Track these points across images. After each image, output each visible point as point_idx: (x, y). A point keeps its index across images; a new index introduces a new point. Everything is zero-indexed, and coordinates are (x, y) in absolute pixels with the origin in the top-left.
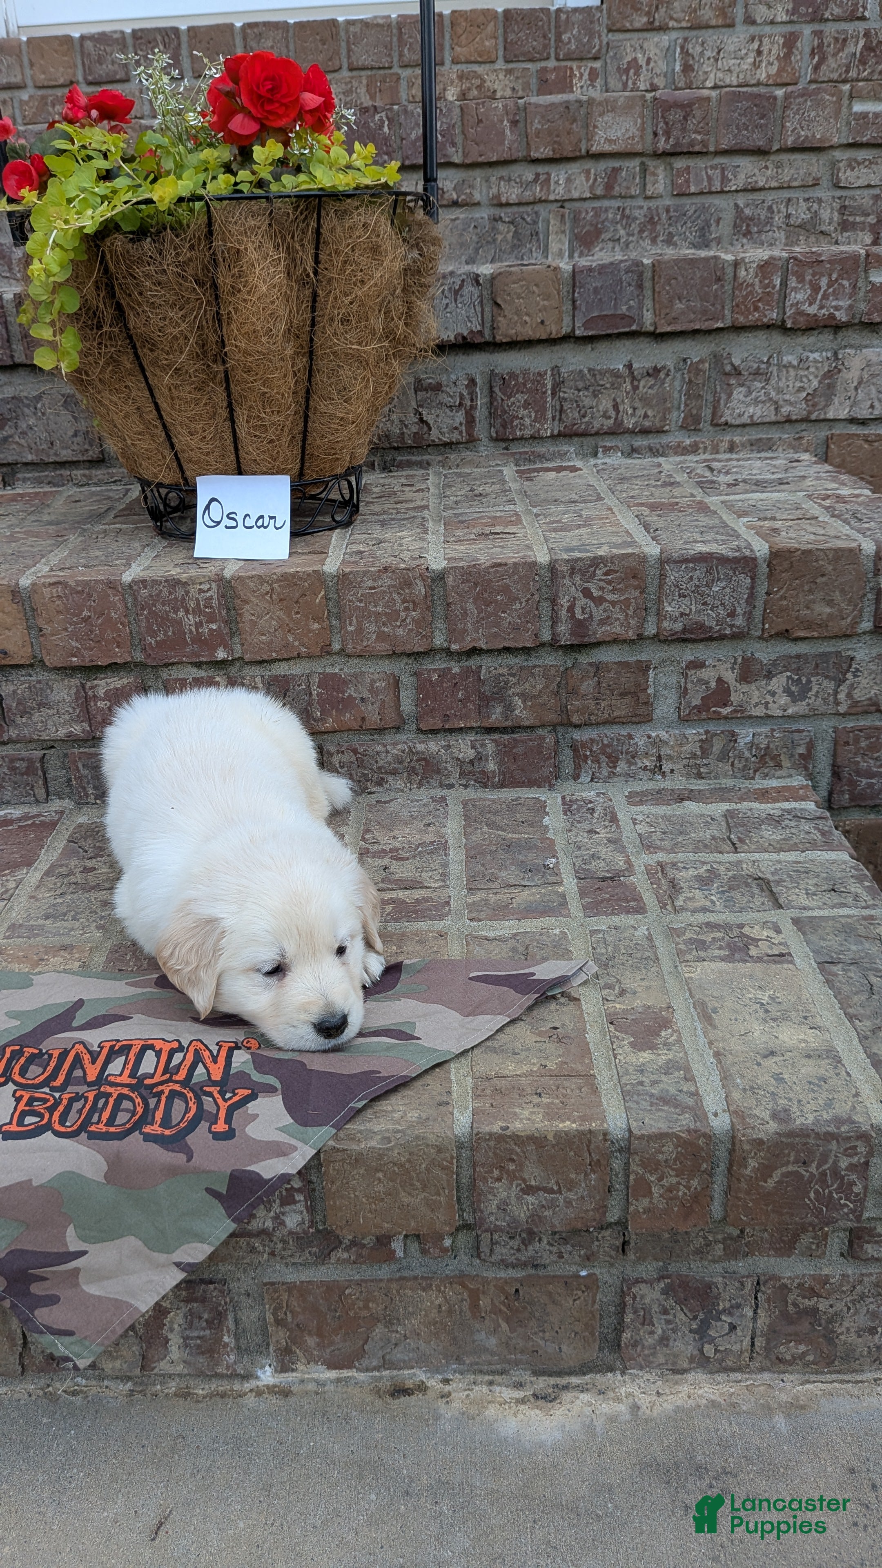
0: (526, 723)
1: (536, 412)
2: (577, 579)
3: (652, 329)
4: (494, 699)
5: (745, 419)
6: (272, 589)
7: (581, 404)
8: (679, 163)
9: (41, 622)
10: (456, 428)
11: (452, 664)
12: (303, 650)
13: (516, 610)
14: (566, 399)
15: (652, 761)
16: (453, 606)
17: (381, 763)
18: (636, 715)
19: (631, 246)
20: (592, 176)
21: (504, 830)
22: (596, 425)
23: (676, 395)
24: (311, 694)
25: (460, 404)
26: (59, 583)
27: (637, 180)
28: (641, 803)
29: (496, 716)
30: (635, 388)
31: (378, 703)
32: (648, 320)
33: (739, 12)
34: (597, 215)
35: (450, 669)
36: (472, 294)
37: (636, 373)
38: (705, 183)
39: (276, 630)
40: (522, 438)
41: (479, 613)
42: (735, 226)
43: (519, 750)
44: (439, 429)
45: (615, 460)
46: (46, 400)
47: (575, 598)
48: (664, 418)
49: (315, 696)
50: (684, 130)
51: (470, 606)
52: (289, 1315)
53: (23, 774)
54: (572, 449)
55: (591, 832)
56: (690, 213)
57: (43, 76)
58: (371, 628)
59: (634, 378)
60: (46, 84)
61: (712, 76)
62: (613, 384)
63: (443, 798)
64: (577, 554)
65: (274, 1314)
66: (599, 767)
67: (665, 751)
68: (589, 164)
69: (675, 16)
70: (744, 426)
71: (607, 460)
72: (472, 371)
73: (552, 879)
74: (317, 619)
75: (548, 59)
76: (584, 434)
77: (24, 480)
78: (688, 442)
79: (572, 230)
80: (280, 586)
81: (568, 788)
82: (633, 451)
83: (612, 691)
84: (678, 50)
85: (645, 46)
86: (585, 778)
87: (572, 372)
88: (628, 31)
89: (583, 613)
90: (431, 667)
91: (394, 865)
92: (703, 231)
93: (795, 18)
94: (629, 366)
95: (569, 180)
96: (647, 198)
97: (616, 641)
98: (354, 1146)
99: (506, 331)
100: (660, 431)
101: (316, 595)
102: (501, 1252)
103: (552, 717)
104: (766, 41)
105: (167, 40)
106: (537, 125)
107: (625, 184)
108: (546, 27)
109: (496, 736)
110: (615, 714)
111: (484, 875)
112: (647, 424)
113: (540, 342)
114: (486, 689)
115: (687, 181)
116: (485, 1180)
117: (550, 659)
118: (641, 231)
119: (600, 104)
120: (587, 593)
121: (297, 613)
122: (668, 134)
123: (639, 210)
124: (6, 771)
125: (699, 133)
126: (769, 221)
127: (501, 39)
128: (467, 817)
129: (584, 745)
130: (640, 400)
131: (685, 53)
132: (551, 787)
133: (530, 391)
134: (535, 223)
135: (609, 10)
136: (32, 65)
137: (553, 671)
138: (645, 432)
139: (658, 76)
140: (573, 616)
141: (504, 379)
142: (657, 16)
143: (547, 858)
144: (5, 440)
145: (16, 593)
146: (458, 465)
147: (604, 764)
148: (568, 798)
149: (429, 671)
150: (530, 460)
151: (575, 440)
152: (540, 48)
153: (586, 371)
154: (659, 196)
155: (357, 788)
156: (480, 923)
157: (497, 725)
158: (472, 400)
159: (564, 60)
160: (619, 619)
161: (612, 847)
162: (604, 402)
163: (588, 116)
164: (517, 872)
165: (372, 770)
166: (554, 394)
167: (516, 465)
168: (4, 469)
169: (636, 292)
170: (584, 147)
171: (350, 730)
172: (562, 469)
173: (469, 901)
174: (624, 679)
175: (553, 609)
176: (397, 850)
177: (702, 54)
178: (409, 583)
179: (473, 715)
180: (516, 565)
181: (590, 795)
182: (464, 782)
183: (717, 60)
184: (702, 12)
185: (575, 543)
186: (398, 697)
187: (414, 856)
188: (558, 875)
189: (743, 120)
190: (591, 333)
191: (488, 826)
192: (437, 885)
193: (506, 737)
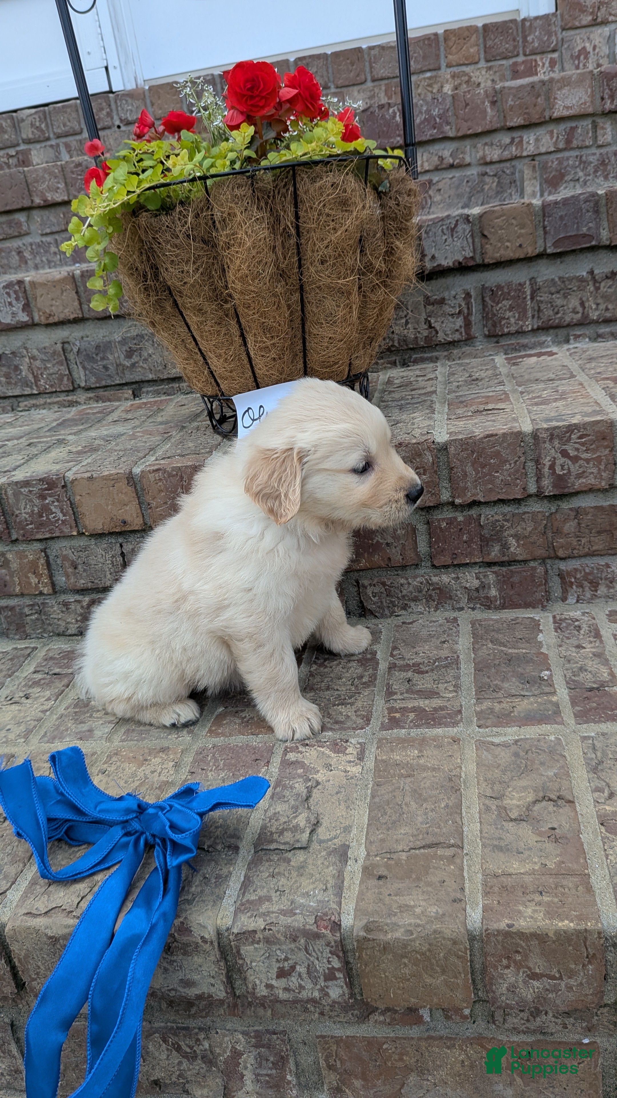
0: (521, 558)
1: (519, 313)
2: (556, 442)
3: (608, 243)
4: (493, 540)
7: (554, 304)
9: (148, 499)
10: (457, 330)
11: (457, 514)
13: (506, 470)
14: (542, 302)
16: (455, 470)
17: (404, 592)
18: (612, 549)
19: (588, 183)
20: (555, 135)
21: (505, 646)
22: (568, 319)
25: (460, 312)
26: (161, 469)
27: (590, 134)
29: (495, 553)
30: (597, 289)
31: (400, 547)
32: (605, 237)
34: (560, 163)
35: (455, 518)
36: (464, 230)
37: (597, 277)
40: (509, 334)
41: (477, 474)
43: (516, 579)
44: (445, 332)
45: (584, 345)
47: (555, 458)
51: (469, 469)
52: (338, 1062)
55: (579, 647)
62: (579, 287)
63: (455, 619)
64: (555, 424)
65: (326, 1060)
66: (583, 591)
68: (551, 127)
69: (613, 12)
71: (577, 345)
72: (467, 287)
73: (547, 689)
75: (517, 55)
76: (558, 327)
77: (147, 392)
79: (541, 176)
81: (558, 609)
82: (597, 338)
83: (591, 530)
85: (592, 37)
86: (571, 600)
87: (546, 281)
88: (577, 28)
89: (562, 469)
90: (440, 517)
91: (416, 677)
94: (591, 272)
95: (537, 140)
96: (599, 147)
97: (591, 490)
98: (382, 937)
99: (493, 254)
102: (513, 1021)
103: (540, 552)
106: (510, 102)
107: (581, 138)
108: (515, 33)
109: (496, 569)
110: (594, 548)
111: (490, 686)
112: (608, 315)
113: (519, 260)
114: (485, 532)
116: (496, 968)
117: (536, 507)
118: (596, 172)
119: (558, 81)
120: (564, 454)
122: (612, 97)
123: (593, 156)
127: (482, 46)
128: (475, 635)
129: (569, 574)
130: (602, 297)
132: (542, 609)
133: (513, 298)
134: (513, 174)
135: (562, 16)
137: (540, 516)
138: (607, 321)
139: (602, 57)
140: (554, 472)
141: (493, 291)
142: (599, 14)
143: (542, 671)
144: (133, 365)
145: (130, 479)
146: (460, 358)
147: (587, 589)
148: (558, 617)
149: (439, 520)
150: (516, 350)
151: (551, 331)
152: (511, 48)
153: (557, 279)
154: (609, 144)
155: (387, 612)
156: (487, 730)
157: (496, 560)
158: (468, 308)
159: (529, 55)
160: (593, 473)
161: (597, 660)
162: (573, 301)
163: (549, 91)
164: (517, 683)
165: (398, 598)
166: (532, 299)
167: (505, 354)
168: (134, 386)
169: (594, 216)
170: (547, 114)
171: (380, 567)
172: (541, 355)
173: (477, 709)
174: (600, 520)
175: (537, 468)
176: (419, 665)
178: (419, 454)
179: (476, 553)
180: (505, 435)
181: (577, 614)
182: (472, 606)
185: (553, 414)
186: (415, 541)
187: (433, 670)
188: (552, 685)
190: (559, 250)
191: (492, 642)
192: (451, 695)
193: (504, 569)
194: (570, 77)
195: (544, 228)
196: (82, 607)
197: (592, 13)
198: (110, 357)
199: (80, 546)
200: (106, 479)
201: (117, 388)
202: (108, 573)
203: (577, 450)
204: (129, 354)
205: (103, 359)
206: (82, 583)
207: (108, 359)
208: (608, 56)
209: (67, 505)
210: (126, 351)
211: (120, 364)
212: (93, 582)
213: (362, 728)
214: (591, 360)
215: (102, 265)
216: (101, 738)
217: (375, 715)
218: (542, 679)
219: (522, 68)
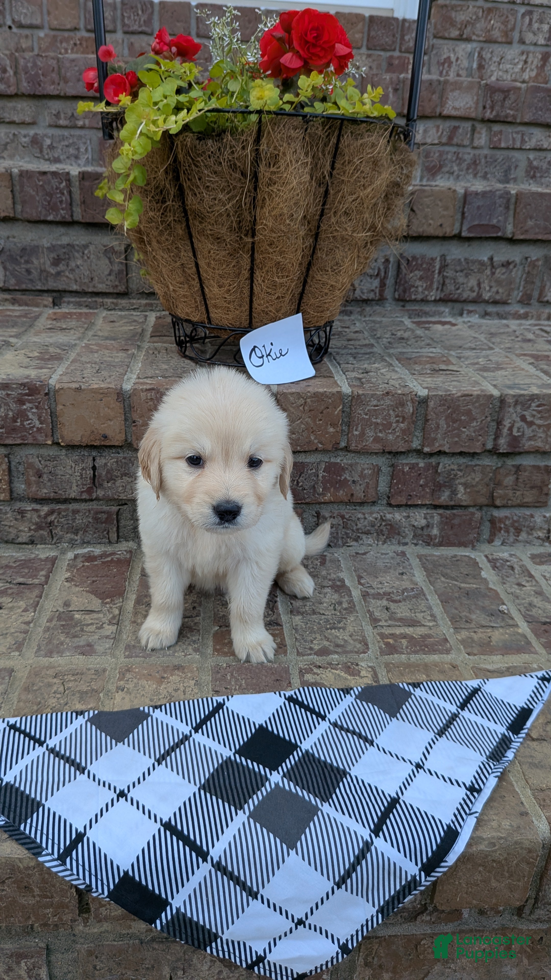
0: (464, 503)
1: (427, 284)
2: (519, 408)
3: (510, 236)
4: (445, 486)
6: (305, 403)
7: (457, 281)
8: (496, 128)
9: (135, 416)
10: (373, 291)
11: (420, 460)
12: (320, 446)
13: (473, 427)
14: (447, 277)
15: (544, 533)
16: (430, 422)
17: (359, 526)
18: (539, 502)
20: (441, 130)
21: (456, 581)
22: (465, 296)
23: (518, 280)
24: (318, 476)
25: (377, 275)
26: (153, 389)
27: (469, 136)
28: (541, 563)
29: (444, 497)
30: (493, 274)
31: (364, 485)
32: (509, 231)
33: (516, 36)
34: (441, 155)
35: (417, 464)
37: (495, 264)
38: (511, 142)
39: (303, 431)
40: (415, 301)
41: (447, 427)
42: (527, 171)
44: (362, 290)
45: (475, 319)
46: (92, 248)
47: (514, 421)
48: (509, 295)
49: (320, 478)
50: (502, 106)
51: (442, 422)
52: (376, 959)
53: (102, 523)
54: (447, 310)
55: (519, 584)
56: (499, 160)
58: (370, 433)
59: (493, 267)
60: (58, 27)
61: (495, 74)
62: (479, 269)
63: (403, 554)
64: (517, 391)
65: (365, 959)
66: (508, 536)
68: (439, 122)
69: (476, 33)
71: (469, 319)
73: (511, 622)
74: (333, 425)
75: (394, 50)
76: (456, 301)
77: (69, 303)
78: (522, 311)
80: (312, 401)
81: (486, 548)
82: (485, 315)
83: (526, 485)
84: (476, 54)
85: (457, 49)
86: (497, 542)
87: (454, 260)
88: (446, 38)
89: (518, 432)
90: (404, 461)
91: (392, 606)
92: (507, 172)
94: (491, 259)
95: (425, 131)
96: (474, 148)
97: (537, 452)
99: (417, 228)
100: (505, 303)
101: (336, 408)
103: (483, 500)
104: (531, 55)
105: (144, 7)
107: (460, 138)
108: (395, 30)
109: (441, 511)
110: (525, 500)
111: (461, 617)
112: (498, 297)
113: (436, 238)
114: (440, 479)
115: (500, 140)
117: (488, 461)
118: (468, 169)
119: (452, 84)
120: (523, 418)
121: (321, 420)
122: (492, 108)
123: (468, 155)
124: (90, 520)
125: (511, 109)
127: (366, 34)
128: (426, 569)
129: (501, 520)
130: (495, 281)
131: (480, 57)
132: (474, 547)
133: (424, 269)
135: (435, 24)
136: (49, 13)
137: (488, 469)
138: (495, 303)
139: (462, 69)
140: (511, 434)
141: (408, 260)
142: (465, 31)
143: (499, 605)
144: (58, 274)
145: (120, 395)
146: (370, 315)
147: (511, 534)
148: (490, 557)
149: (403, 464)
150: (419, 315)
151: (450, 304)
152: (390, 43)
153: (463, 260)
154: (481, 148)
155: (340, 542)
156: (476, 657)
157: (445, 504)
158: (385, 273)
159: (405, 52)
160: (541, 437)
161: (540, 598)
162: (472, 281)
163: (443, 90)
164: (483, 616)
165: (353, 530)
166: (440, 273)
167: (410, 318)
168: (55, 294)
169: (504, 211)
170: (438, 111)
171: (341, 502)
172: (444, 323)
173: (459, 638)
174: (534, 478)
175: (498, 428)
176: (389, 594)
177: (491, 59)
178: (402, 404)
179: (428, 496)
180: (478, 396)
181: (505, 555)
182: (415, 542)
183: (499, 64)
184: (493, 32)
185: (508, 382)
186: (378, 481)
187: (404, 600)
188: (512, 619)
189: (540, 105)
190: (471, 235)
191: (444, 576)
192: (431, 624)
193: (448, 512)
194: (462, 83)
195: (463, 213)
196: (39, 516)
198: (35, 262)
199: (49, 455)
200: (95, 392)
201: (37, 293)
202: (74, 485)
203: (534, 416)
204: (56, 262)
205: (27, 262)
206: (44, 492)
207: (32, 263)
208: (467, 69)
209: (46, 413)
210: (54, 258)
211: (45, 271)
212: (56, 492)
213: (365, 653)
214: (492, 335)
215: (131, 178)
216: (105, 654)
217: (369, 640)
218: (502, 612)
219: (396, 62)
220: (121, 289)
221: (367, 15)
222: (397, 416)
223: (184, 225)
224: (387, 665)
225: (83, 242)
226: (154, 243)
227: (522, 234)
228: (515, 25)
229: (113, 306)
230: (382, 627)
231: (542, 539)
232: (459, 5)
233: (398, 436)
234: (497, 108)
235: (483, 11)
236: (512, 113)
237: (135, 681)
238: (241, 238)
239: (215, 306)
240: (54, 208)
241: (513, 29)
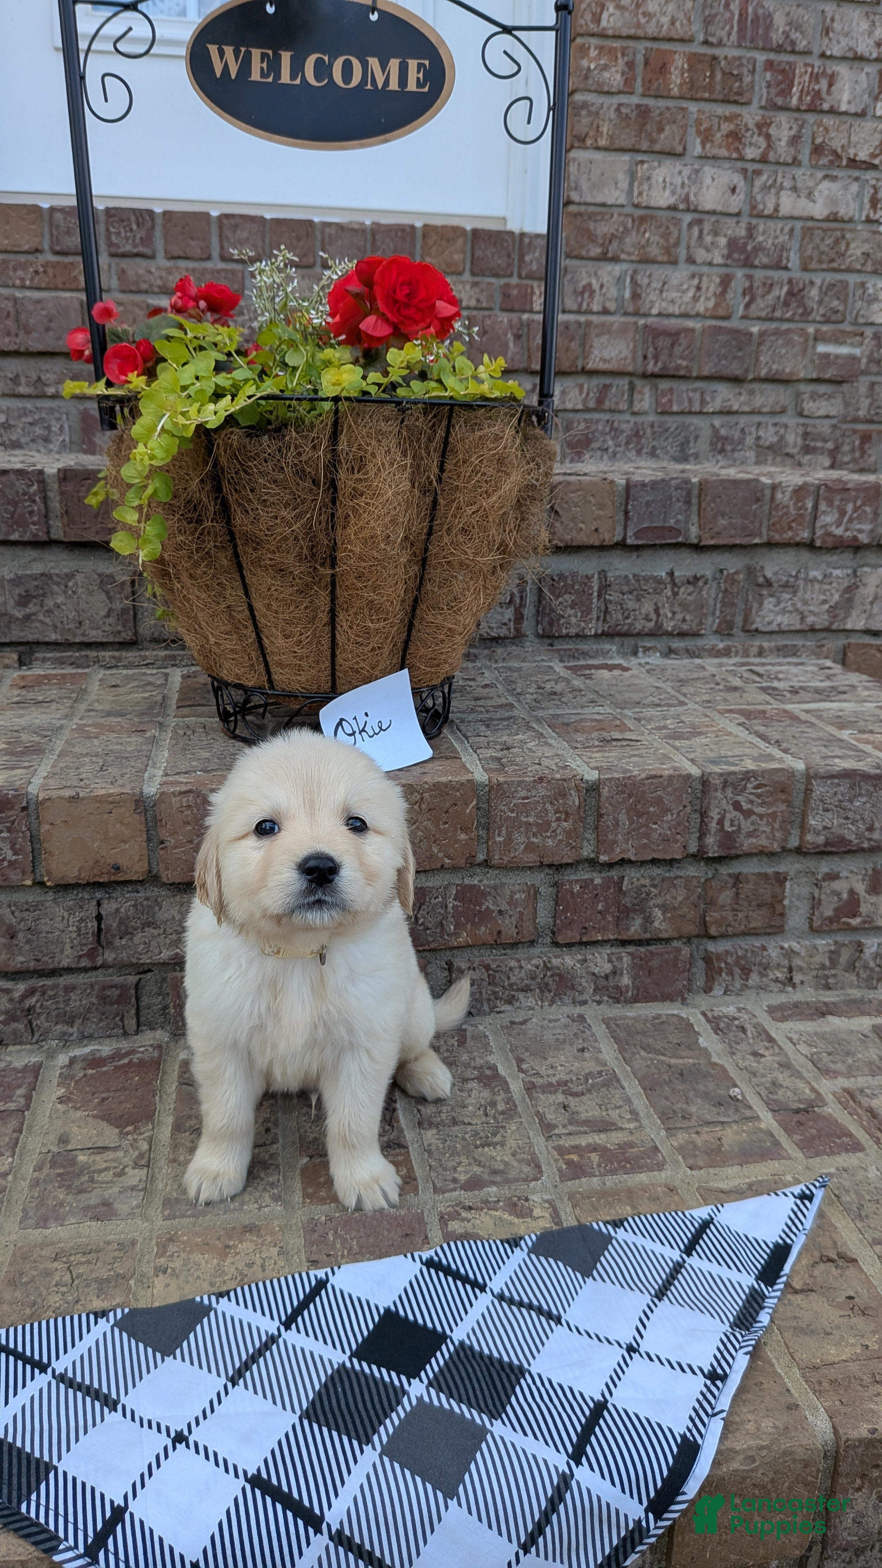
0: (664, 935)
1: (582, 612)
2: (729, 792)
3: (696, 541)
4: (635, 911)
5: (774, 627)
6: (422, 799)
7: (625, 606)
8: (664, 385)
9: (163, 834)
10: (505, 624)
11: (595, 874)
12: (447, 861)
13: (667, 822)
14: (611, 602)
15: (783, 973)
16: (605, 817)
17: (513, 980)
18: (771, 926)
19: (618, 456)
20: (585, 391)
21: (663, 1055)
22: (638, 627)
23: (711, 602)
24: (446, 907)
25: (510, 602)
26: (190, 791)
27: (626, 397)
28: (784, 1019)
29: (635, 928)
30: (675, 594)
31: (516, 916)
32: (693, 534)
33: (682, 253)
34: (588, 426)
35: (592, 880)
37: (677, 581)
38: (686, 404)
39: (421, 841)
40: (567, 636)
41: (630, 824)
42: (712, 444)
43: (655, 963)
44: (489, 625)
45: (655, 659)
46: (79, 578)
47: (725, 811)
48: (701, 623)
49: (450, 909)
50: (670, 355)
51: (623, 818)
53: (113, 1004)
54: (614, 648)
55: (755, 1054)
56: (672, 430)
57: (6, 242)
58: (520, 839)
59: (674, 584)
60: (9, 248)
61: (657, 305)
62: (655, 589)
63: (582, 1018)
64: (728, 768)
66: (733, 979)
67: (797, 962)
68: (582, 379)
69: (626, 250)
70: (771, 633)
71: (647, 660)
73: (749, 1114)
74: (465, 829)
75: (511, 275)
76: (626, 635)
77: (44, 660)
78: (721, 645)
80: (431, 796)
81: (703, 1001)
82: (670, 652)
84: (628, 280)
85: (600, 272)
86: (718, 991)
87: (618, 577)
88: (582, 258)
89: (732, 825)
90: (573, 877)
91: (572, 1102)
92: (684, 446)
93: (729, 262)
94: (671, 574)
95: (564, 393)
96: (634, 414)
97: (763, 854)
100: (696, 635)
101: (467, 805)
103: (691, 929)
104: (705, 279)
105: (140, 221)
107: (614, 400)
108: (511, 248)
109: (631, 949)
110: (752, 925)
111: (674, 1111)
112: (685, 627)
113: (592, 547)
114: (627, 901)
115: (670, 401)
117: (692, 871)
118: (628, 443)
119: (596, 326)
120: (737, 806)
121: (446, 823)
122: (656, 358)
123: (626, 423)
124: (94, 1000)
125: (684, 359)
126: (742, 441)
127: (468, 255)
128: (617, 1040)
129: (719, 957)
130: (680, 605)
131: (634, 282)
132: (683, 1001)
133: (577, 592)
135: (568, 238)
137: (695, 882)
138: (682, 635)
139: (610, 300)
140: (722, 829)
141: (553, 580)
142: (610, 248)
143: (728, 1088)
144: (28, 617)
145: (140, 803)
146: (504, 660)
147: (737, 977)
148: (710, 1015)
149: (571, 882)
150: (574, 657)
151: (617, 639)
152: (504, 265)
153: (631, 577)
154: (645, 413)
155: (486, 1007)
156: (702, 1172)
157: (637, 937)
158: (521, 598)
159: (526, 278)
160: (765, 832)
161: (787, 1073)
162: (646, 606)
163: (585, 335)
164: (707, 1106)
165: (503, 987)
166: (599, 596)
167: (561, 661)
168: (21, 648)
169: (684, 508)
170: (580, 364)
171: (484, 944)
172: (611, 668)
173: (675, 1144)
174: (761, 891)
175: (702, 821)
176: (566, 1083)
177: (649, 285)
178: (563, 794)
179: (611, 927)
180: (671, 777)
181: (731, 1010)
182: (598, 998)
183: (661, 291)
184: (649, 249)
185: (711, 755)
186: (535, 909)
187: (589, 1091)
188: (750, 1108)
189: (723, 351)
190: (640, 542)
191: (644, 1049)
192: (632, 1126)
193: (642, 949)
194: (611, 324)
195: (626, 513)
196: (11, 1000)
197: (602, 245)
199: (27, 903)
200: (100, 802)
202: (68, 946)
203: (752, 802)
204: (24, 601)
206: (19, 961)
208: (616, 300)
209: (24, 837)
210: (19, 595)
211: (6, 614)
212: (38, 960)
213: (536, 1179)
214: (682, 682)
215: (150, 491)
216: (131, 1215)
217: (542, 1159)
218: (734, 1099)
219: (515, 292)
220: (127, 636)
221: (468, 228)
222: (556, 812)
223: (230, 552)
224: (571, 1196)
225: (66, 570)
226: (185, 578)
227: (712, 538)
228: (679, 238)
229: (114, 662)
230: (559, 1136)
231: (781, 982)
232: (600, 213)
233: (560, 841)
234: (663, 357)
235: (633, 221)
236: (684, 363)
237: (184, 1255)
238: (315, 568)
239: (280, 664)
240: (21, 523)
241: (677, 244)
